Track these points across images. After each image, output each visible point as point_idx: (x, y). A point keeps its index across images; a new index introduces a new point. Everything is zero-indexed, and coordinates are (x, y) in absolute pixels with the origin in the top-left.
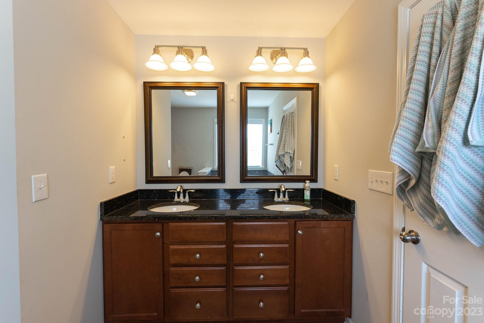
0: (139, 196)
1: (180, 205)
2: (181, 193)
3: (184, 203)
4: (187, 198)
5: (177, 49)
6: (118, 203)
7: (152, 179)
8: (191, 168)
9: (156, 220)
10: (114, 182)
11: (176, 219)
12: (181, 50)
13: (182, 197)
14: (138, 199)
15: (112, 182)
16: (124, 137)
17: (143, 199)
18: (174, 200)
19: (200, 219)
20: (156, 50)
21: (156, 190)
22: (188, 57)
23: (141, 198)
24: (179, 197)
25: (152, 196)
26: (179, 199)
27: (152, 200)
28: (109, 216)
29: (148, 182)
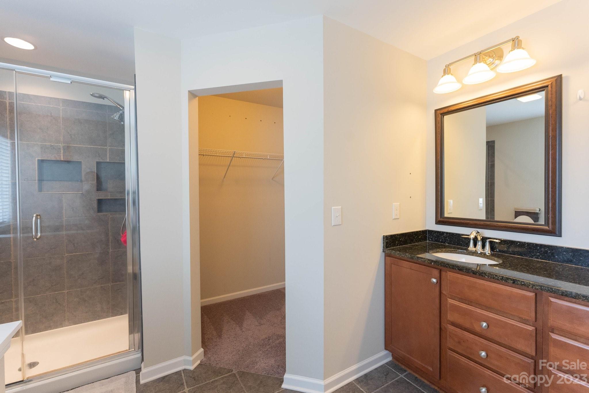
0: (428, 237)
1: (475, 256)
2: (479, 241)
3: (483, 255)
4: (487, 249)
5: (473, 58)
6: (401, 240)
7: (442, 220)
8: (538, 212)
9: (433, 264)
10: (398, 219)
11: (456, 269)
12: (478, 57)
13: (479, 246)
14: (426, 240)
15: (395, 218)
16: (410, 174)
17: (432, 241)
18: (468, 249)
19: (489, 277)
20: (446, 71)
21: (447, 233)
22: (495, 60)
23: (430, 239)
24: (475, 245)
25: (443, 239)
26: (475, 248)
27: (442, 244)
28: (390, 249)
29: (439, 222)
